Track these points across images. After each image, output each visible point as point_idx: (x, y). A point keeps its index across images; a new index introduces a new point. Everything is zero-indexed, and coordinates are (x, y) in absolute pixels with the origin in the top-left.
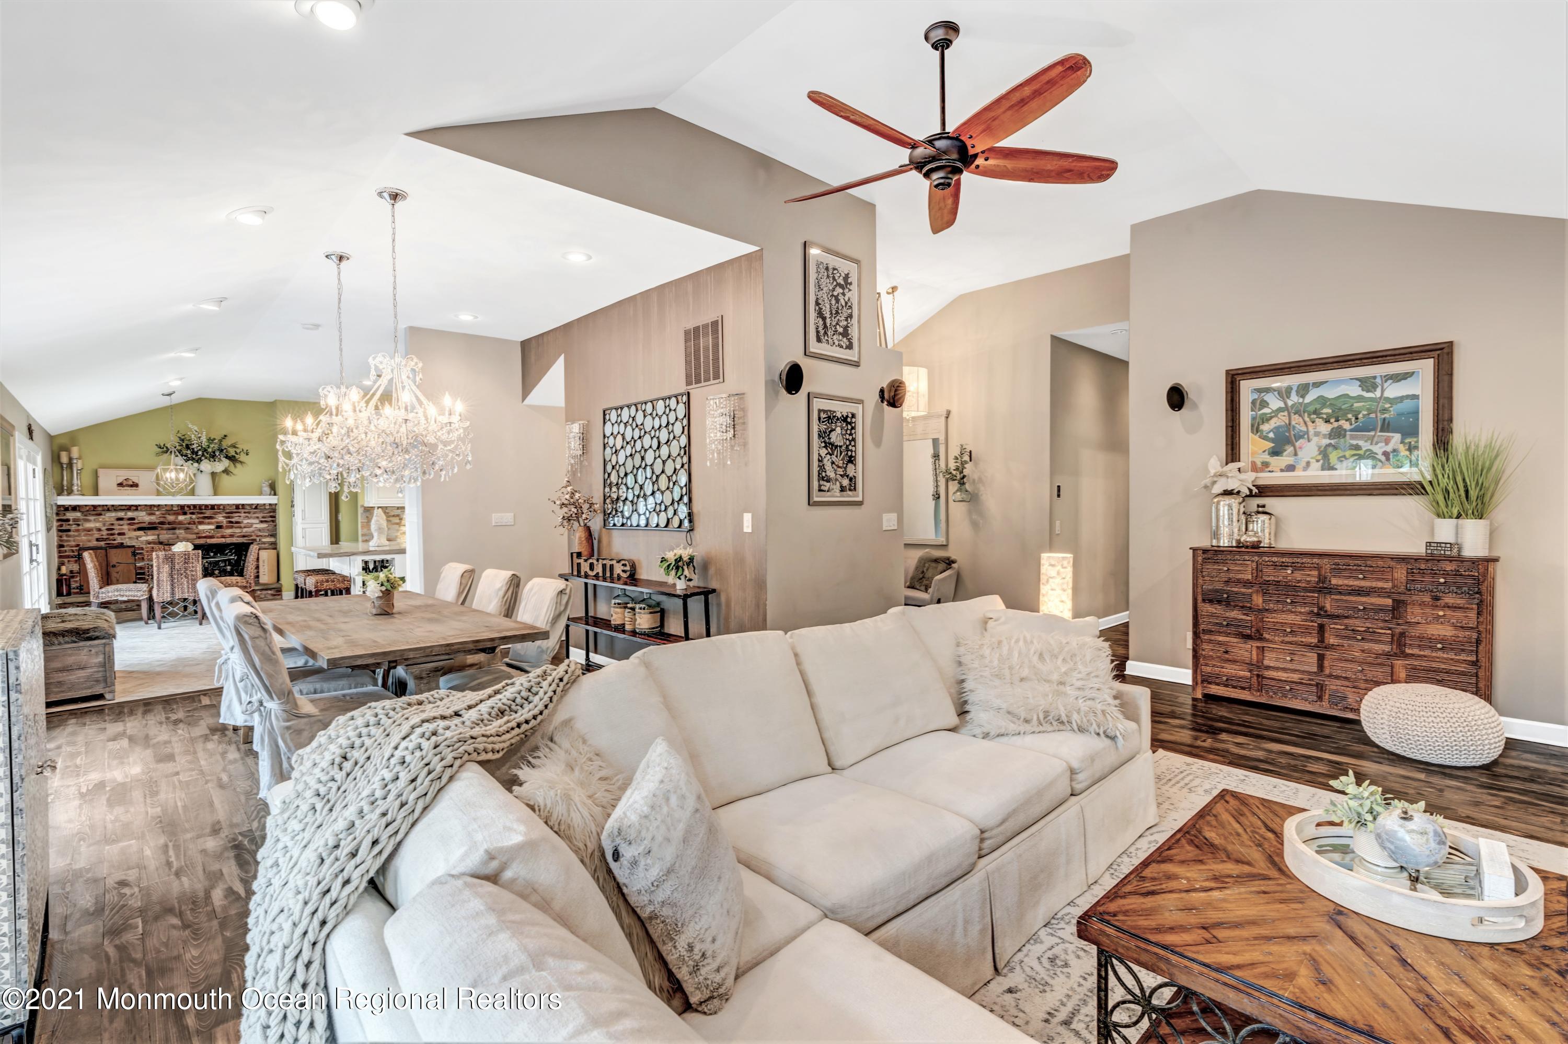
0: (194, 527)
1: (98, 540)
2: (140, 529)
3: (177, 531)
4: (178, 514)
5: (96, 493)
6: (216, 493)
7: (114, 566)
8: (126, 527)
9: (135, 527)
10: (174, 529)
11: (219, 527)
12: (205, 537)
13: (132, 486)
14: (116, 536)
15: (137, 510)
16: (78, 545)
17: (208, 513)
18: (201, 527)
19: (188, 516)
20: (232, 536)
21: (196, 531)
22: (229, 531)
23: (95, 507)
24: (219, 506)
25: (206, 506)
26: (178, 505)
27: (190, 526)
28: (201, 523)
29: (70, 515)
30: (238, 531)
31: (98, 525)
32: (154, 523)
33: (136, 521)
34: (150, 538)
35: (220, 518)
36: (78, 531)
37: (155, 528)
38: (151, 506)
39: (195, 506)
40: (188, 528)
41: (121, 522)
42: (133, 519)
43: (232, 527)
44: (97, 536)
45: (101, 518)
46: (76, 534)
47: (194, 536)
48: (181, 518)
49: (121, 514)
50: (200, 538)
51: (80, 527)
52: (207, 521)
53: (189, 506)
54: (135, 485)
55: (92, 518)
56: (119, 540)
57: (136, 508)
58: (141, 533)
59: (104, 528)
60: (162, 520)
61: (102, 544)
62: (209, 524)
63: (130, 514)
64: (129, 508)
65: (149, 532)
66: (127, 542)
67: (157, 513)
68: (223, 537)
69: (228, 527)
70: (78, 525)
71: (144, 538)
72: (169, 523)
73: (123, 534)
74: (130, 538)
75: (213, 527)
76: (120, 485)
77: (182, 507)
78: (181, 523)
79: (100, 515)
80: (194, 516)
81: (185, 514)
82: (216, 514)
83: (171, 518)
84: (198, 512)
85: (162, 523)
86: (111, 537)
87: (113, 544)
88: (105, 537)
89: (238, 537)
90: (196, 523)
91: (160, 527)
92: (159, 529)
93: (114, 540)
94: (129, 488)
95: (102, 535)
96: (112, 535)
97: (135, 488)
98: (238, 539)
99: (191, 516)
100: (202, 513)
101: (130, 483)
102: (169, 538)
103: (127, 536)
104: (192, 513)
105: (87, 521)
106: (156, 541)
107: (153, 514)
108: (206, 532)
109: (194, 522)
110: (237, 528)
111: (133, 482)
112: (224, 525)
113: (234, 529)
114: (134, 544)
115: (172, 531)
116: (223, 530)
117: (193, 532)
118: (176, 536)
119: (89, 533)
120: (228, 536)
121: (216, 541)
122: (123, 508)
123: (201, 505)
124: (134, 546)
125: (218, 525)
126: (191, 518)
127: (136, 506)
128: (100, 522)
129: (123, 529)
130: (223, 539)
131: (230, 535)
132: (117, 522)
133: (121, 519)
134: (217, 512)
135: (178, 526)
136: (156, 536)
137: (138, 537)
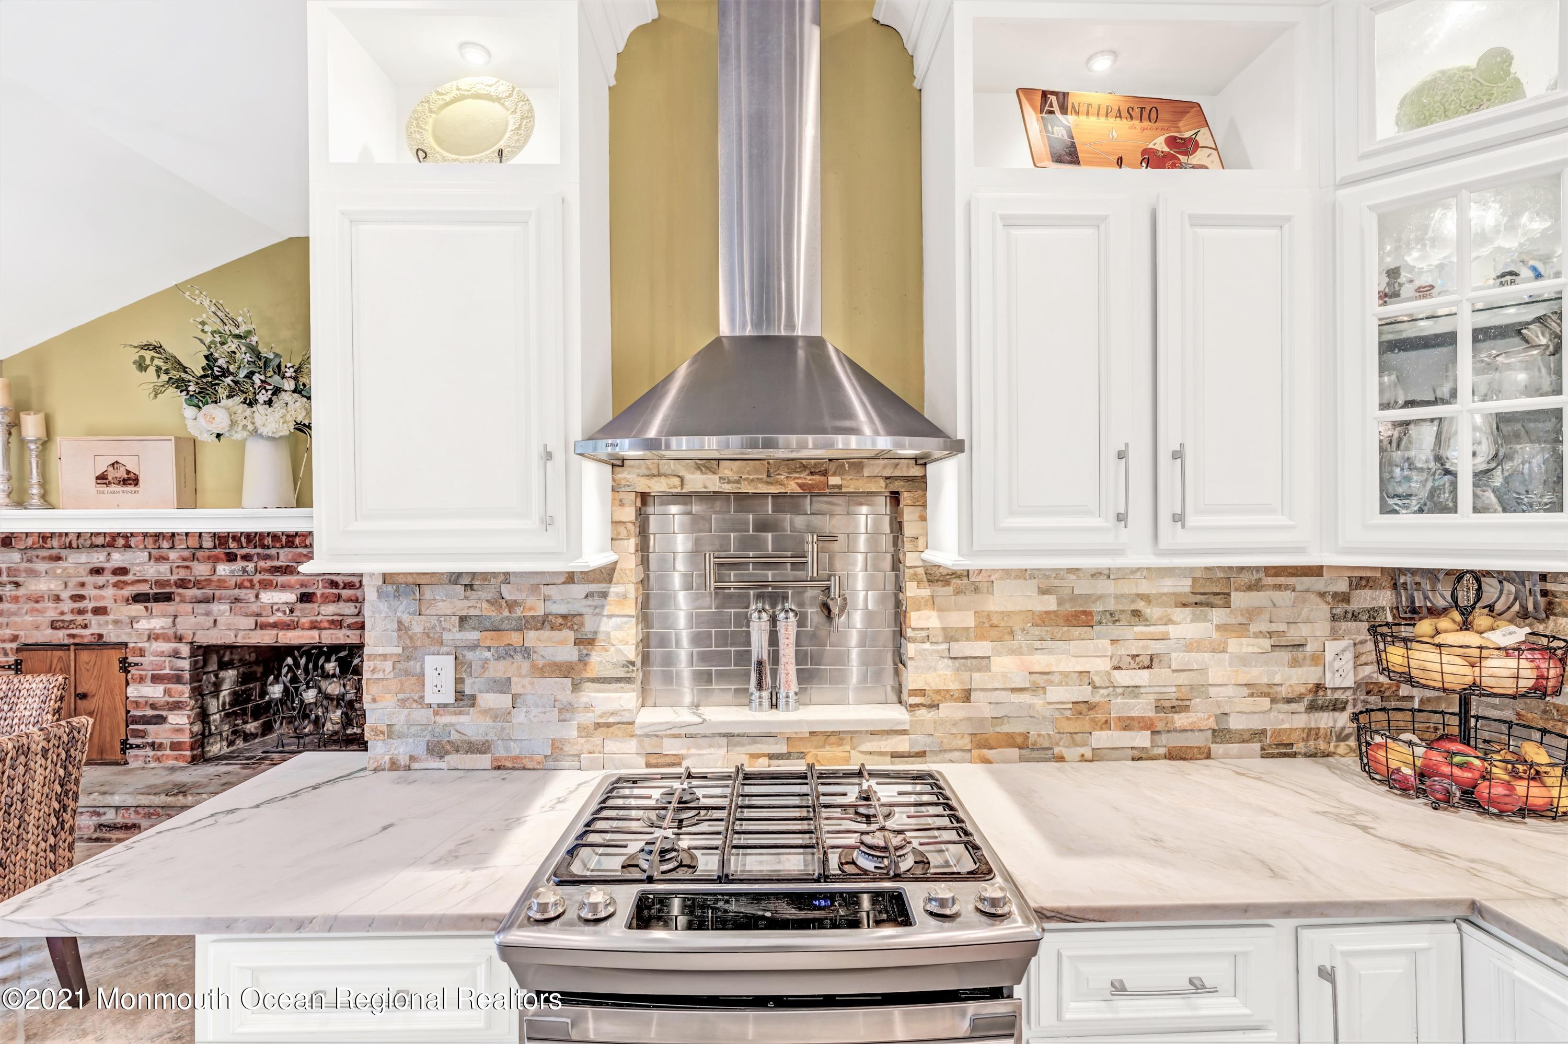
0: (249, 594)
1: (54, 625)
2: (138, 598)
3: (215, 607)
4: (217, 559)
5: (47, 502)
7: (84, 696)
8: (110, 592)
9: (128, 591)
10: (207, 600)
11: (306, 598)
12: (275, 626)
13: (125, 482)
14: (89, 616)
15: (127, 546)
16: (15, 638)
17: (284, 555)
18: (267, 597)
19: (240, 564)
21: (254, 608)
22: (329, 610)
23: (44, 537)
25: (275, 537)
26: (215, 535)
27: (242, 593)
28: (266, 585)
31: (54, 586)
32: (165, 583)
33: (129, 578)
34: (158, 623)
36: (16, 599)
37: (168, 598)
38: (157, 536)
39: (250, 537)
40: (237, 600)
41: (100, 580)
42: (123, 571)
43: (339, 598)
44: (52, 614)
45: (59, 567)
46: (13, 607)
47: (247, 623)
48: (223, 569)
49: (98, 558)
50: (264, 626)
51: (21, 592)
52: (282, 579)
53: (236, 537)
54: (131, 480)
55: (41, 566)
56: (96, 625)
57: (123, 541)
58: (138, 608)
59: (65, 595)
60: (183, 573)
61: (60, 636)
62: (285, 587)
63: (118, 558)
64: (112, 541)
65: (157, 607)
66: (112, 635)
67: (173, 555)
68: (314, 626)
69: (326, 599)
70: (17, 585)
71: (144, 625)
72: (198, 584)
73: (100, 611)
74: (116, 622)
75: (290, 597)
76: (102, 479)
77: (221, 539)
78: (221, 584)
79: (58, 558)
80: (250, 566)
81: (231, 558)
82: (297, 559)
83: (201, 570)
84: (258, 554)
85: (182, 584)
86: (79, 618)
87: (82, 637)
88: (68, 617)
89: (349, 627)
90: (257, 586)
91: (179, 594)
92: (177, 599)
93: (85, 627)
94: (119, 488)
95: (62, 613)
96: (81, 612)
97: (131, 488)
98: (349, 633)
99: (245, 564)
100: (267, 557)
101: (122, 474)
102: (198, 624)
103: (111, 617)
104: (247, 558)
105: (33, 573)
106: (171, 632)
107: (162, 559)
108: (278, 610)
109: (251, 581)
110: (349, 600)
111: (128, 472)
112: (319, 593)
113: (341, 604)
114: (124, 639)
115: (203, 605)
116: (315, 605)
117: (249, 611)
118: (211, 620)
119: (38, 606)
120: (326, 625)
121: (299, 637)
122: (100, 541)
123: (262, 536)
124: (126, 645)
125: (304, 590)
126: (244, 570)
127: (127, 536)
128: (56, 576)
129: (103, 598)
130: (315, 633)
131: (332, 622)
132: (91, 580)
133: (98, 571)
134: (301, 555)
135: (218, 593)
136: (170, 620)
137: (132, 621)
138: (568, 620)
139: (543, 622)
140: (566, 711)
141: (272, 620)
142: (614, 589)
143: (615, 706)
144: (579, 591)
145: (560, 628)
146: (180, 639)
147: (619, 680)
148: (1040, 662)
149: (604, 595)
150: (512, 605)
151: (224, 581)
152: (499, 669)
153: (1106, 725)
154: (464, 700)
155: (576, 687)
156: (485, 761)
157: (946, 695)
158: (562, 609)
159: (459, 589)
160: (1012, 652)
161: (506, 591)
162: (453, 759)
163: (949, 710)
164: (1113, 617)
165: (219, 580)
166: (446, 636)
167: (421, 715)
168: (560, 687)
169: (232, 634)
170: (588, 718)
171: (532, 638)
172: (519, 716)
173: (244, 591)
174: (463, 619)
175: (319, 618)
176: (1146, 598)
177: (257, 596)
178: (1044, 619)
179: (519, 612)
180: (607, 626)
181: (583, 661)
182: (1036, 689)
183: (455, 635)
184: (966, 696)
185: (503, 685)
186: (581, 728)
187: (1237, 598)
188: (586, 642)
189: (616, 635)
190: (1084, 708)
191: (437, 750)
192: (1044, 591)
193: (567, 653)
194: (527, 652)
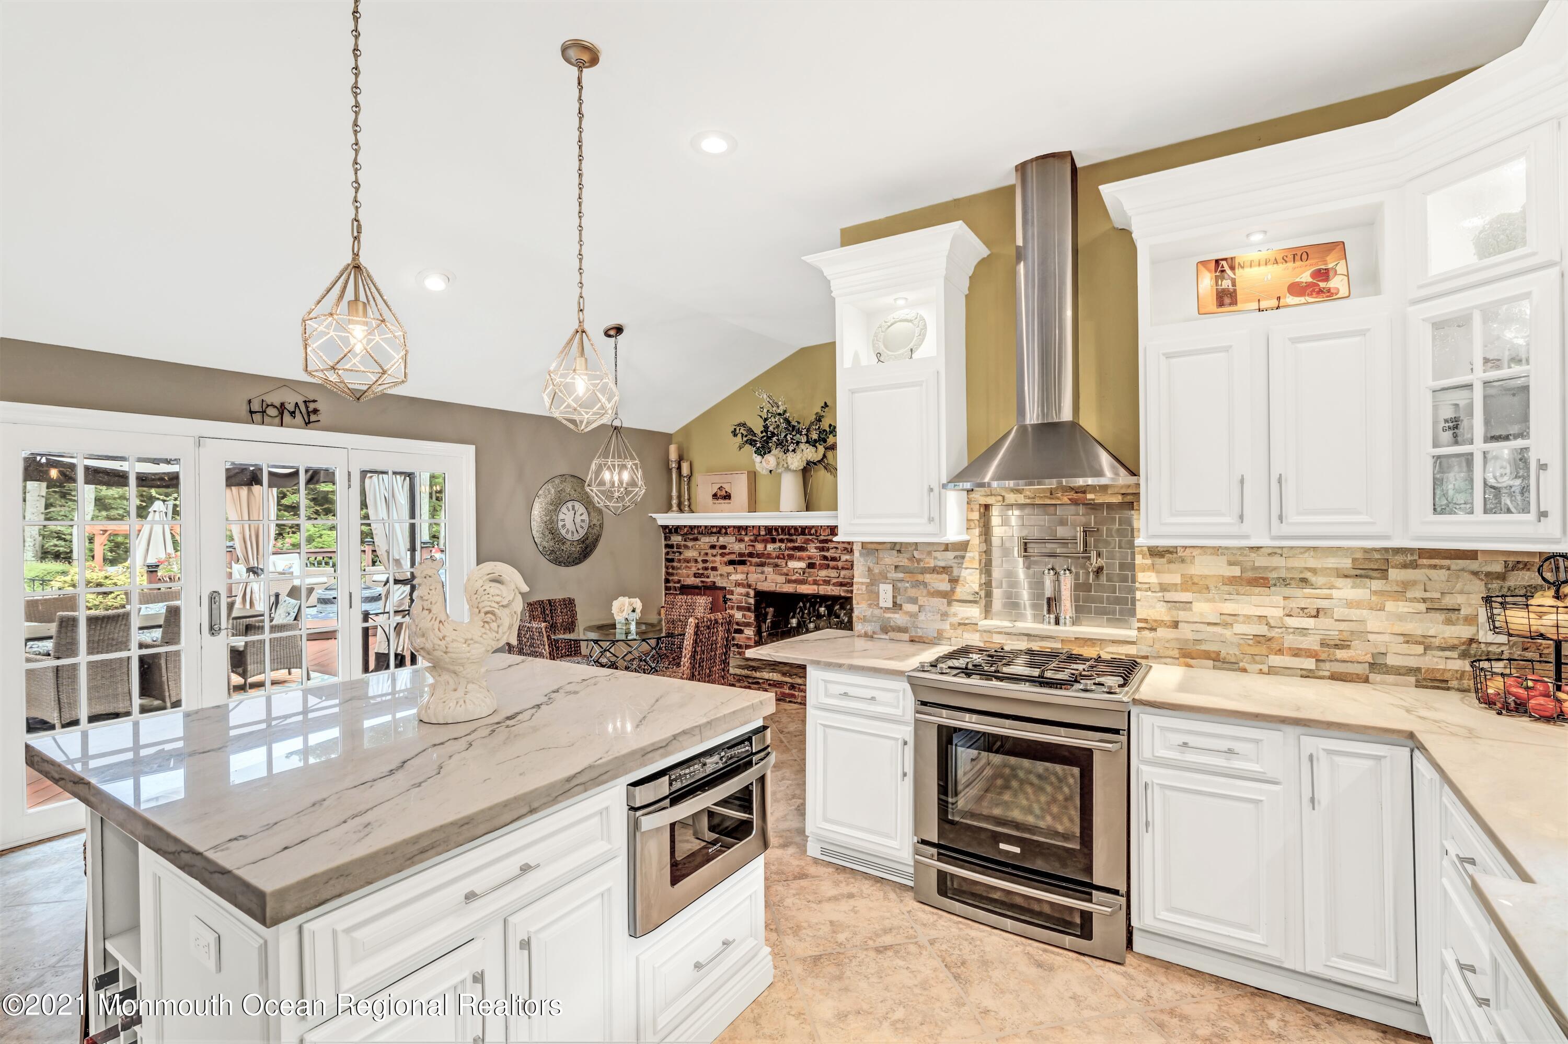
0: (782, 562)
1: (695, 575)
2: (731, 563)
3: (766, 569)
4: (767, 541)
5: (691, 509)
6: (809, 506)
8: (718, 558)
9: (726, 559)
10: (762, 565)
11: (811, 566)
12: (795, 581)
13: (725, 498)
14: (709, 571)
15: (726, 533)
16: (679, 581)
17: (800, 540)
18: (792, 564)
19: (778, 545)
20: (827, 582)
21: (785, 570)
22: (823, 573)
23: (692, 528)
24: (810, 528)
25: (795, 528)
26: (766, 528)
27: (779, 561)
28: (791, 557)
29: (676, 539)
30: (833, 573)
31: (695, 554)
32: (743, 555)
33: (727, 551)
34: (739, 577)
35: (812, 550)
36: (679, 561)
37: (743, 563)
38: (740, 528)
39: (783, 529)
40: (777, 565)
41: (714, 552)
42: (723, 547)
43: (828, 567)
44: (694, 570)
45: (697, 544)
46: (679, 565)
47: (782, 579)
48: (770, 547)
49: (713, 539)
50: (789, 581)
51: (682, 557)
52: (799, 554)
53: (776, 528)
54: (728, 497)
55: (690, 544)
56: (713, 576)
57: (725, 530)
58: (730, 569)
59: (700, 559)
60: (751, 549)
61: (697, 581)
62: (800, 559)
63: (722, 540)
64: (720, 530)
65: (740, 568)
66: (720, 583)
67: (746, 539)
68: (815, 583)
69: (823, 567)
70: (681, 553)
71: (733, 577)
72: (759, 556)
73: (714, 569)
74: (721, 575)
75: (802, 565)
76: (715, 496)
77: (769, 530)
78: (769, 556)
79: (697, 539)
80: (783, 546)
81: (774, 541)
82: (807, 542)
83: (759, 547)
84: (787, 539)
85: (751, 555)
86: (706, 572)
87: (707, 582)
88: (701, 572)
89: (834, 584)
90: (786, 558)
91: (749, 561)
92: (748, 564)
93: (708, 577)
94: (722, 501)
95: (698, 569)
96: (706, 569)
97: (727, 501)
98: (834, 588)
99: (780, 544)
100: (791, 541)
101: (723, 493)
102: (758, 578)
103: (719, 572)
104: (781, 541)
105: (686, 547)
106: (745, 582)
107: (741, 540)
108: (797, 572)
109: (783, 554)
110: (833, 568)
111: (726, 492)
112: (818, 563)
113: (830, 570)
114: (724, 585)
115: (760, 568)
116: (816, 570)
117: (782, 572)
118: (764, 576)
119: (689, 565)
120: (822, 583)
121: (808, 589)
122: (714, 530)
123: (789, 528)
124: (725, 588)
125: (810, 561)
126: (780, 548)
127: (725, 528)
128: (696, 549)
129: (715, 562)
130: (815, 587)
131: (824, 581)
132: (710, 551)
133: (713, 547)
134: (808, 540)
135: (767, 561)
136: (745, 576)
137: (729, 574)
138: (946, 570)
139: (934, 570)
140: (945, 615)
141: (794, 578)
142: (968, 555)
143: (969, 615)
144: (950, 555)
145: (941, 573)
146: (749, 586)
147: (970, 602)
148: (1229, 607)
149: (963, 557)
150: (919, 561)
151: (770, 554)
152: (912, 592)
153: (1280, 652)
154: (896, 606)
155: (949, 604)
156: (906, 637)
157: (1161, 623)
158: (942, 564)
159: (895, 552)
160: (1208, 600)
161: (916, 554)
162: (892, 635)
163: (1163, 633)
164: (1285, 582)
165: (768, 554)
166: (889, 575)
167: (877, 612)
168: (940, 603)
169: (774, 585)
170: (955, 620)
171: (928, 577)
172: (922, 617)
173: (780, 560)
174: (896, 567)
175: (818, 578)
176: (1314, 571)
177: (786, 563)
178: (1232, 581)
179: (922, 565)
180: (964, 573)
181: (953, 590)
182: (1226, 625)
183: (893, 575)
184: (1175, 625)
185: (914, 601)
186: (952, 625)
187: (1393, 573)
188: (954, 581)
189: (969, 578)
190: (1259, 639)
191: (885, 629)
192: (1231, 563)
193: (945, 586)
194: (925, 584)
